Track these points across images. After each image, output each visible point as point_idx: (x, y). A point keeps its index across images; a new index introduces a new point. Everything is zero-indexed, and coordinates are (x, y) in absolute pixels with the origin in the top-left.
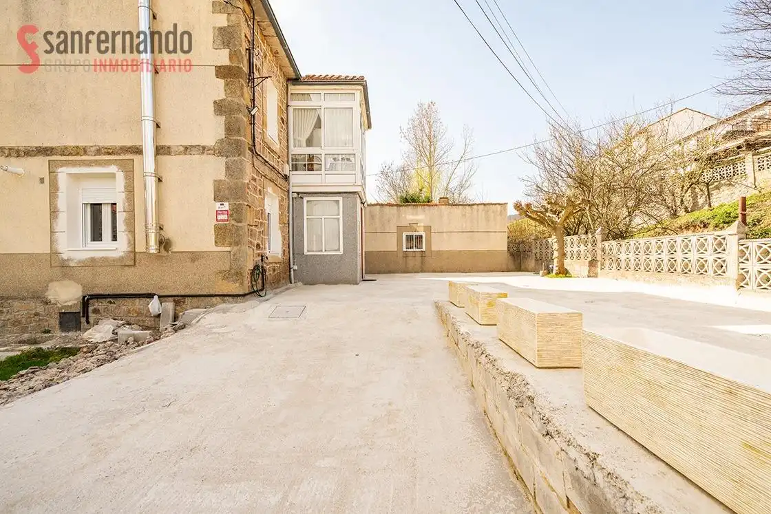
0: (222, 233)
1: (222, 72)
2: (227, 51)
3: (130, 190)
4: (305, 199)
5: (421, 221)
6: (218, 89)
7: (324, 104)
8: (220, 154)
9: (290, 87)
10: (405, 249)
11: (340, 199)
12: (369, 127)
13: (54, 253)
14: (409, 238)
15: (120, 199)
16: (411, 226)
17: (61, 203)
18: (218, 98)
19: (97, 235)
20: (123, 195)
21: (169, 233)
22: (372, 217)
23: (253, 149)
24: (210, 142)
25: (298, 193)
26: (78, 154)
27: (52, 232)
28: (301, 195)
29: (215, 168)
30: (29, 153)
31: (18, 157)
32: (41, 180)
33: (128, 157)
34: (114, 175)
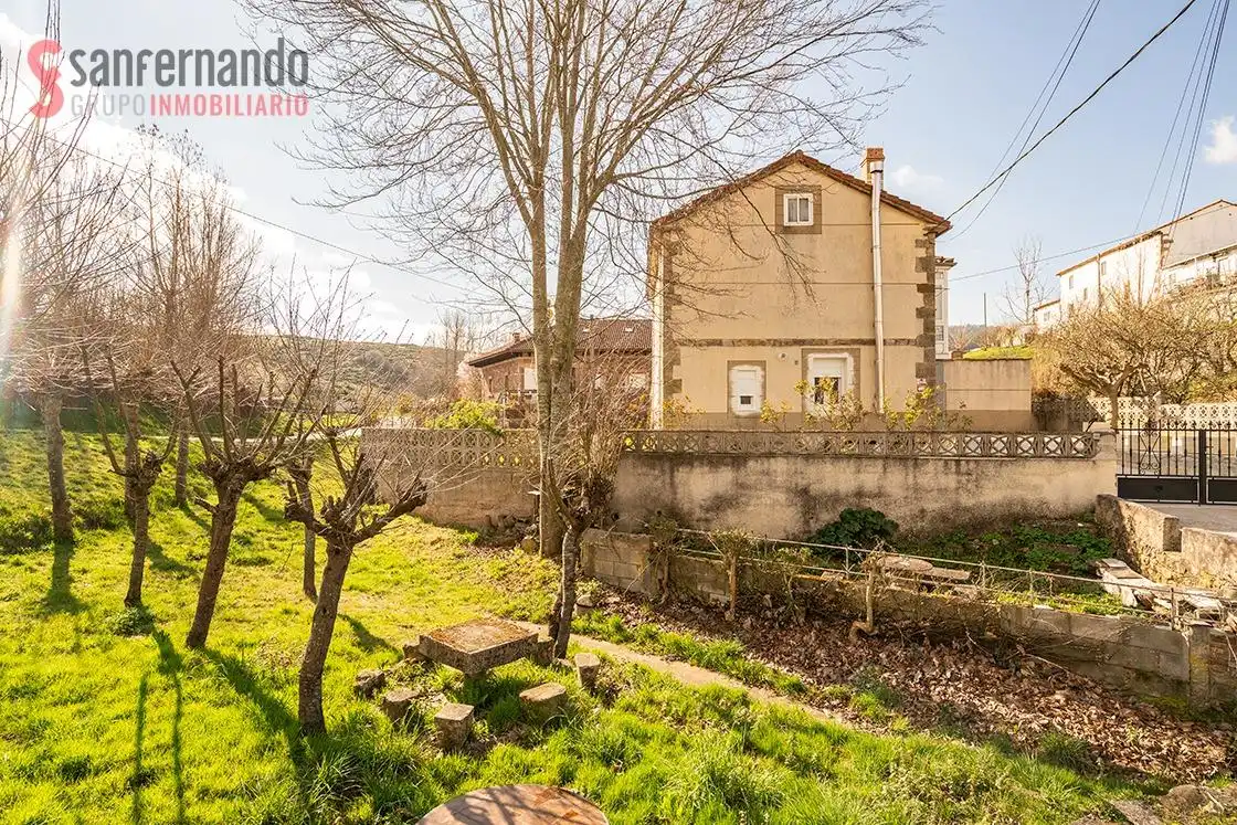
1: (922, 289)
2: (925, 273)
3: (856, 369)
6: (919, 300)
8: (921, 345)
13: (805, 413)
15: (850, 376)
17: (809, 378)
18: (919, 307)
20: (851, 373)
24: (913, 337)
26: (822, 344)
27: (803, 398)
29: (916, 354)
30: (788, 343)
31: (781, 345)
32: (796, 362)
33: (855, 347)
34: (845, 359)
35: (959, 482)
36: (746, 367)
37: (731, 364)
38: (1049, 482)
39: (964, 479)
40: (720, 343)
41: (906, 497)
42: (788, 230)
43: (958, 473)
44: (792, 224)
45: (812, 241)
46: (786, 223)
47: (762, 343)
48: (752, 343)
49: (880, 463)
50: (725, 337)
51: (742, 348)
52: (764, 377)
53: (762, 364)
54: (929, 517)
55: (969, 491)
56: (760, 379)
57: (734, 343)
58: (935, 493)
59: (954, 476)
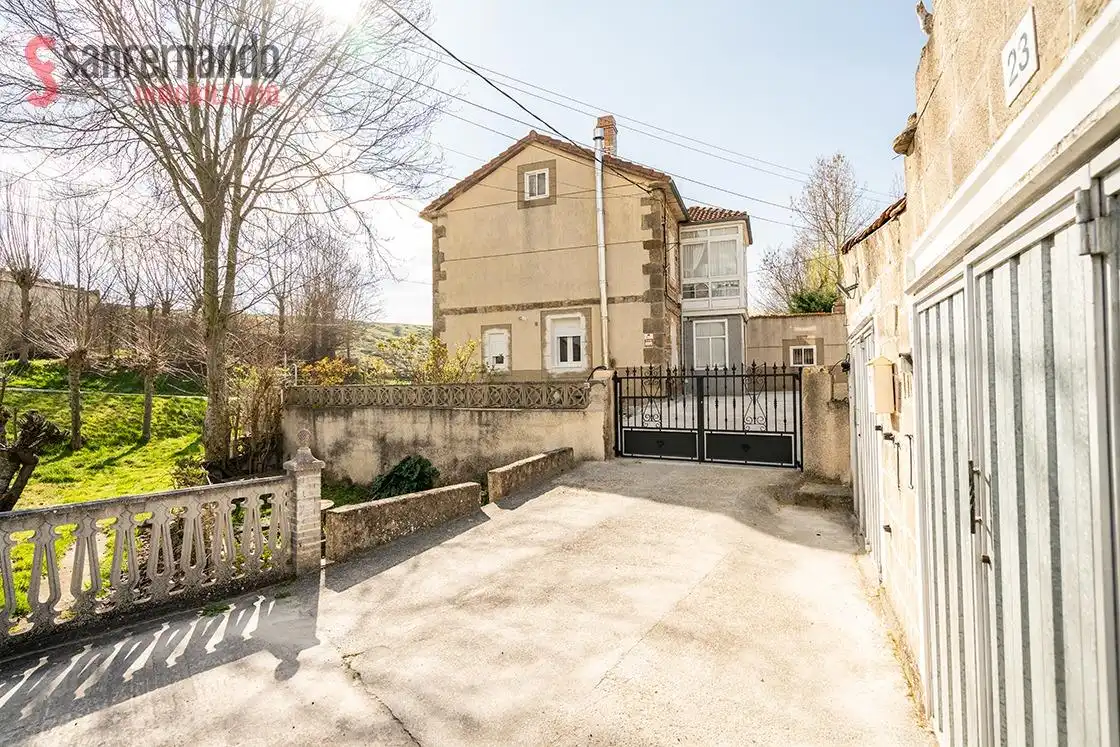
0: (649, 354)
1: (647, 245)
2: (651, 230)
3: (589, 327)
4: (694, 322)
5: (811, 333)
6: (645, 257)
7: (710, 239)
8: (647, 301)
9: (681, 228)
10: (792, 364)
11: (726, 320)
12: (751, 242)
13: (544, 369)
14: (797, 352)
15: (583, 334)
16: (801, 340)
17: (548, 338)
18: (645, 263)
19: (564, 358)
20: (585, 331)
21: (615, 356)
22: (754, 330)
23: (666, 296)
24: (640, 293)
25: (688, 318)
26: (558, 306)
27: (543, 356)
28: (690, 319)
29: (644, 310)
30: (529, 307)
31: (523, 310)
32: (536, 324)
33: (588, 306)
34: (579, 318)
35: (481, 432)
36: (495, 330)
37: (484, 328)
38: (549, 433)
39: (484, 429)
40: (473, 310)
41: (445, 447)
42: (527, 205)
43: (480, 424)
44: (532, 198)
45: (549, 212)
46: (527, 197)
47: (508, 308)
48: (500, 308)
49: (428, 413)
50: (479, 305)
51: (493, 313)
52: (510, 339)
53: (509, 327)
54: (460, 465)
55: (488, 442)
56: (507, 341)
57: (486, 310)
58: (464, 443)
59: (477, 426)
